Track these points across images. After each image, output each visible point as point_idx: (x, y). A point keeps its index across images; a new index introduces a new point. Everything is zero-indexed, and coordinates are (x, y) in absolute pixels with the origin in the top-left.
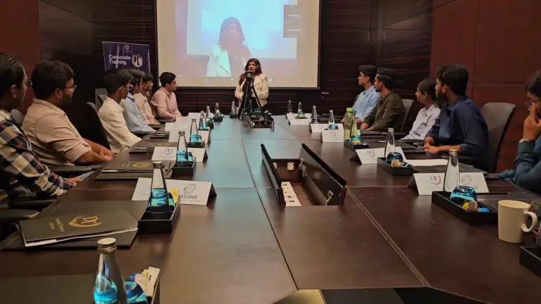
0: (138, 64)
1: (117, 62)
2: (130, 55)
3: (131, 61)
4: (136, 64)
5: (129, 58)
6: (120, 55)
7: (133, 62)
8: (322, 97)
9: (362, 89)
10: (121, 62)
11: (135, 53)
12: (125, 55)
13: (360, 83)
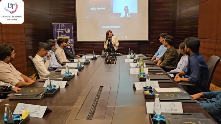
0: (68, 32)
1: (59, 32)
2: (64, 28)
3: (65, 31)
4: (67, 32)
5: (64, 30)
6: (60, 28)
7: (66, 31)
8: (151, 44)
9: (161, 44)
10: (61, 32)
11: (67, 27)
12: (62, 29)
13: (160, 41)
